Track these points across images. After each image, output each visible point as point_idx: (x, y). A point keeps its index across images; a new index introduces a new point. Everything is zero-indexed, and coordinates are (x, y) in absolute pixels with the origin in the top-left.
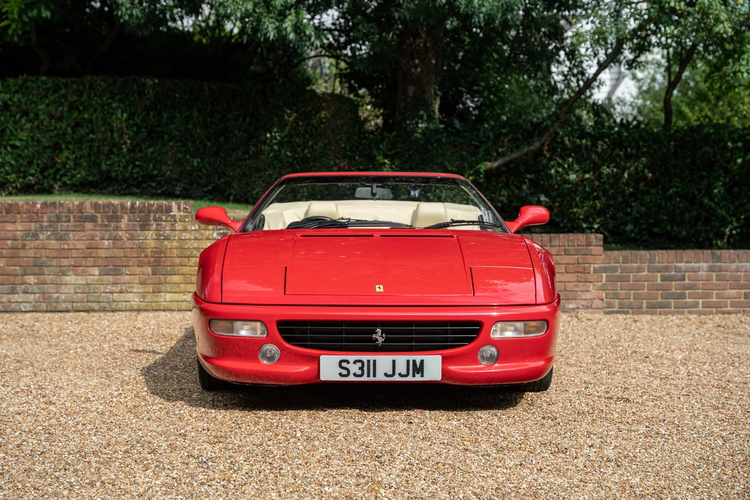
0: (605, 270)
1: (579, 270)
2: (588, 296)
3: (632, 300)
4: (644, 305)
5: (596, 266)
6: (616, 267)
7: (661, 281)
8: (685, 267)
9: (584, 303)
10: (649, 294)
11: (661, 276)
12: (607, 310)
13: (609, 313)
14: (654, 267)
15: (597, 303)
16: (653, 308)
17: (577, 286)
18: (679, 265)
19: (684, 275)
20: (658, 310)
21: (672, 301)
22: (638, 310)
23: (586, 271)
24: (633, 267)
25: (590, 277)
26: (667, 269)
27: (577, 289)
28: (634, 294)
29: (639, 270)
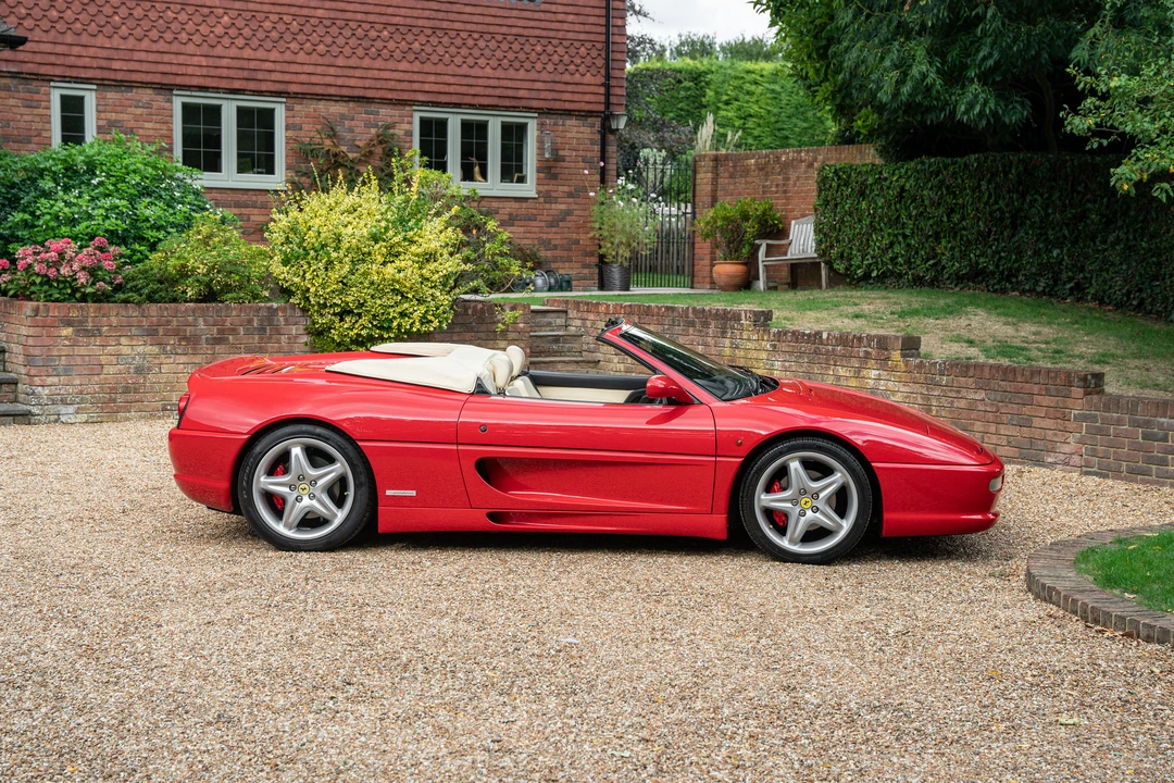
0: (1084, 418)
1: (1059, 415)
2: (1066, 449)
3: (1111, 460)
4: (1124, 468)
5: (1076, 412)
6: (1096, 416)
7: (1143, 439)
8: (1168, 423)
9: (1062, 457)
10: (1128, 455)
11: (1142, 433)
12: (1084, 469)
13: (1087, 473)
14: (1134, 420)
15: (1076, 459)
16: (1134, 474)
17: (1055, 435)
18: (1163, 420)
19: (1167, 435)
20: (1139, 477)
21: (1154, 467)
22: (1117, 474)
23: (1065, 418)
24: (1112, 417)
25: (1071, 425)
26: (1147, 424)
27: (1056, 440)
28: (1115, 452)
29: (1119, 422)
